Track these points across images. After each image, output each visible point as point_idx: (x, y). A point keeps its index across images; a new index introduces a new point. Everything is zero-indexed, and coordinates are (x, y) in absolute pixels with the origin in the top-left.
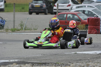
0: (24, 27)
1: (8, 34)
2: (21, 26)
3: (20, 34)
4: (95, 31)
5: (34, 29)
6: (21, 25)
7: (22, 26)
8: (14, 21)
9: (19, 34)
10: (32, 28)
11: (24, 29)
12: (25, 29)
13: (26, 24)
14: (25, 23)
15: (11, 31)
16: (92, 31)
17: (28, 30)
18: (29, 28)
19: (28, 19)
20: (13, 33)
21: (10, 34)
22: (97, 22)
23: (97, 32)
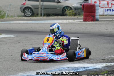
4: (91, 18)
5: (18, 17)
10: (16, 15)
11: (6, 16)
14: (8, 10)
16: (88, 18)
22: (93, 9)
23: (93, 19)
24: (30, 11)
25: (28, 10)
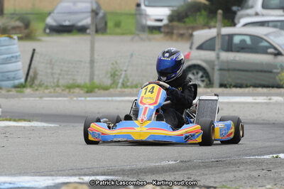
0: (121, 81)
1: (75, 99)
2: (111, 76)
3: (110, 99)
6: (113, 75)
7: (116, 77)
8: (92, 62)
9: (106, 99)
11: (120, 85)
12: (123, 84)
13: (125, 71)
14: (125, 68)
15: (82, 92)
17: (132, 87)
18: (135, 83)
19: (132, 55)
20: (89, 97)
21: (80, 99)
24: (202, 77)
25: (197, 73)
